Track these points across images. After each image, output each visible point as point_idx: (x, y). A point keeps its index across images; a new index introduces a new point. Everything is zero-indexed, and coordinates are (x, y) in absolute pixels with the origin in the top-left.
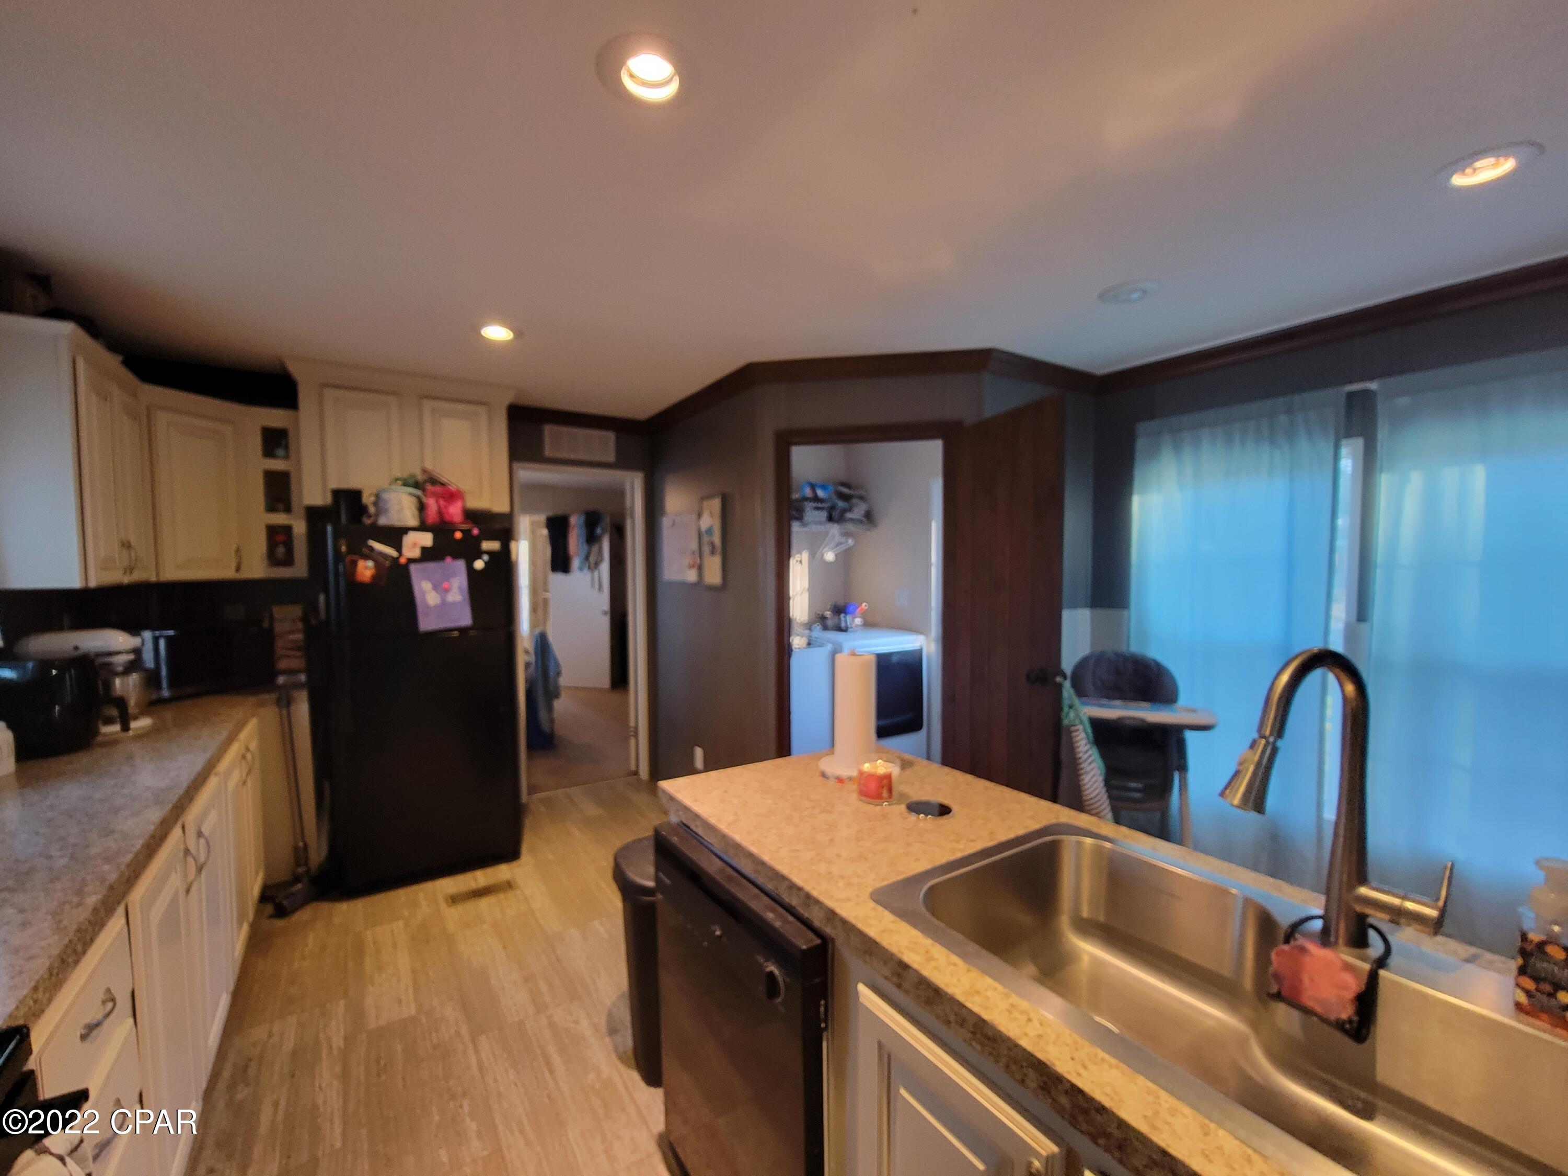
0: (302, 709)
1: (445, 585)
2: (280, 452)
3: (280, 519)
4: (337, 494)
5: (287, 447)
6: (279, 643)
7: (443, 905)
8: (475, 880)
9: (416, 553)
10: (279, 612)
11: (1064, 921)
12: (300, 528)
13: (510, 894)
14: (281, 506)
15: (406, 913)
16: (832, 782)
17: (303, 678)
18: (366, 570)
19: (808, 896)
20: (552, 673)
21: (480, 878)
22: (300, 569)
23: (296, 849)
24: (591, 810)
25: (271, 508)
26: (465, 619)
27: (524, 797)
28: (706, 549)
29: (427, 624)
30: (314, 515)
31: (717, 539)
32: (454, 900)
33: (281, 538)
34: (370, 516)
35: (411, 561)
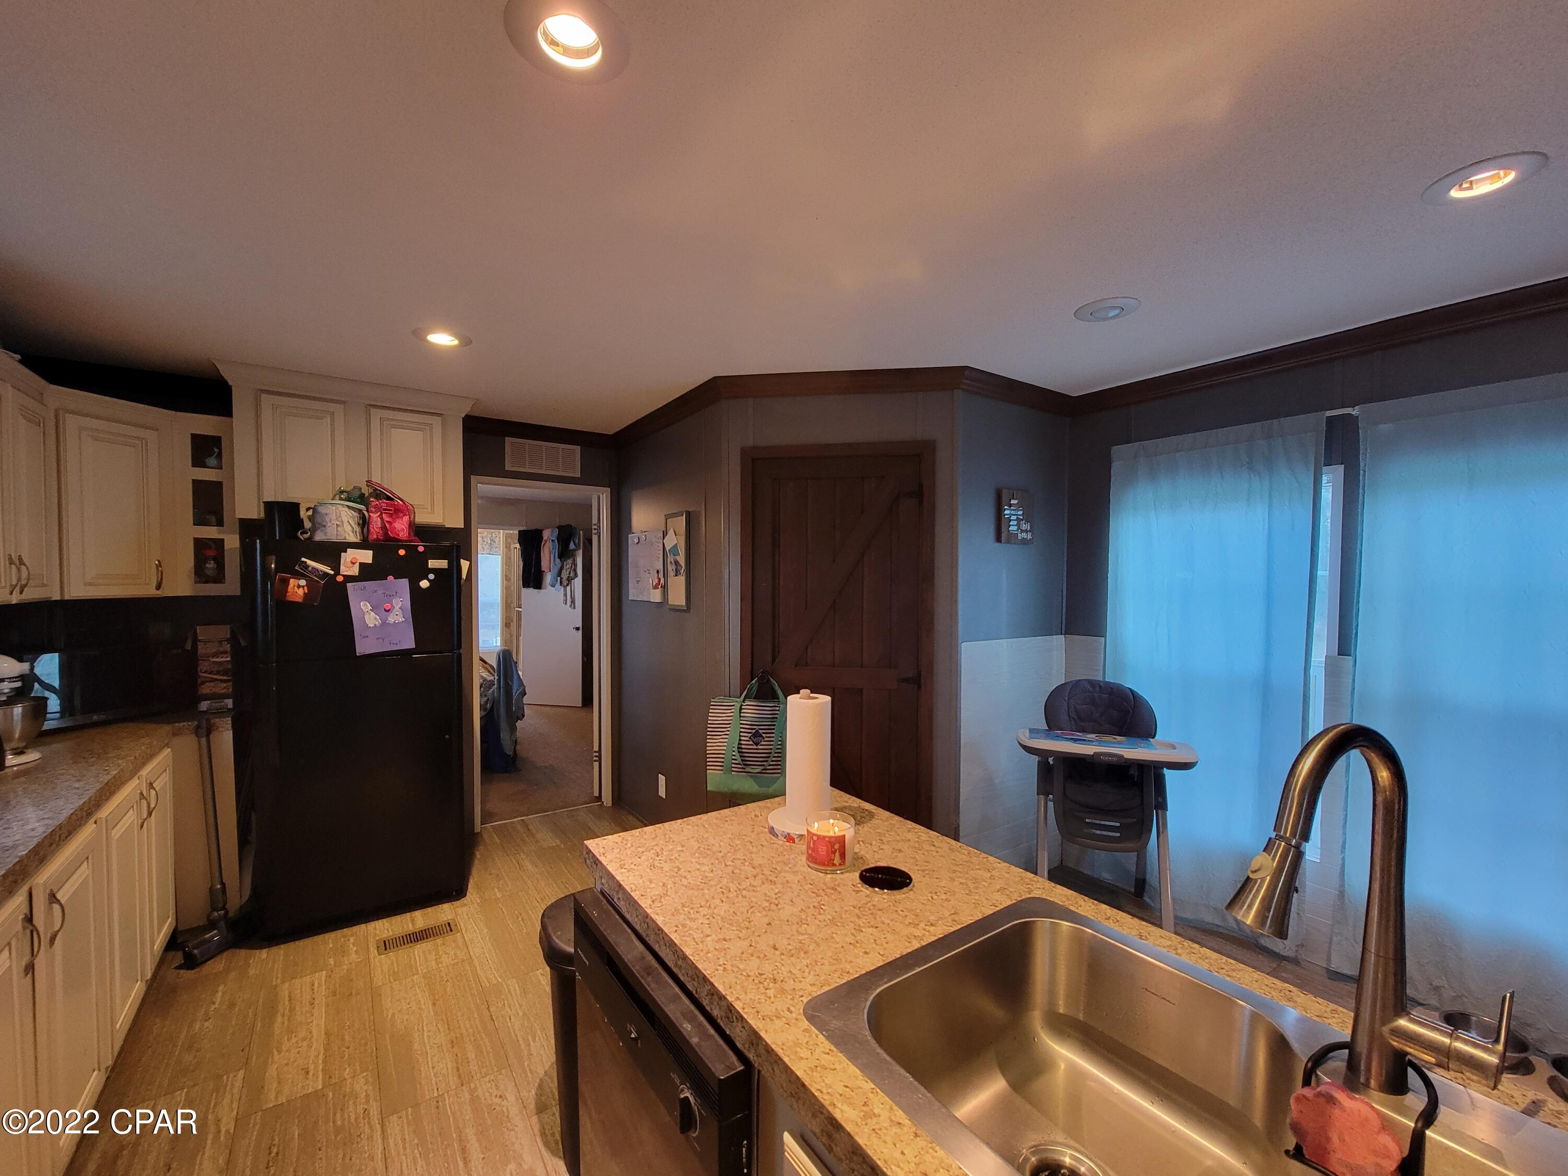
0: (225, 738)
1: (387, 606)
2: (212, 461)
3: (210, 532)
4: (270, 507)
5: (220, 456)
6: (203, 666)
7: (373, 951)
8: (413, 921)
9: (355, 571)
10: (202, 632)
11: (1036, 1019)
12: (232, 542)
13: (449, 938)
14: (213, 519)
15: (332, 961)
16: (781, 841)
17: (229, 703)
18: (297, 589)
19: (730, 1008)
20: (515, 692)
21: (419, 919)
22: (231, 586)
23: (212, 890)
24: (547, 839)
25: (200, 521)
26: (408, 642)
27: (478, 828)
28: (671, 568)
29: (364, 646)
30: (247, 528)
31: (682, 560)
32: (386, 945)
33: (211, 553)
34: (305, 532)
35: (350, 579)
